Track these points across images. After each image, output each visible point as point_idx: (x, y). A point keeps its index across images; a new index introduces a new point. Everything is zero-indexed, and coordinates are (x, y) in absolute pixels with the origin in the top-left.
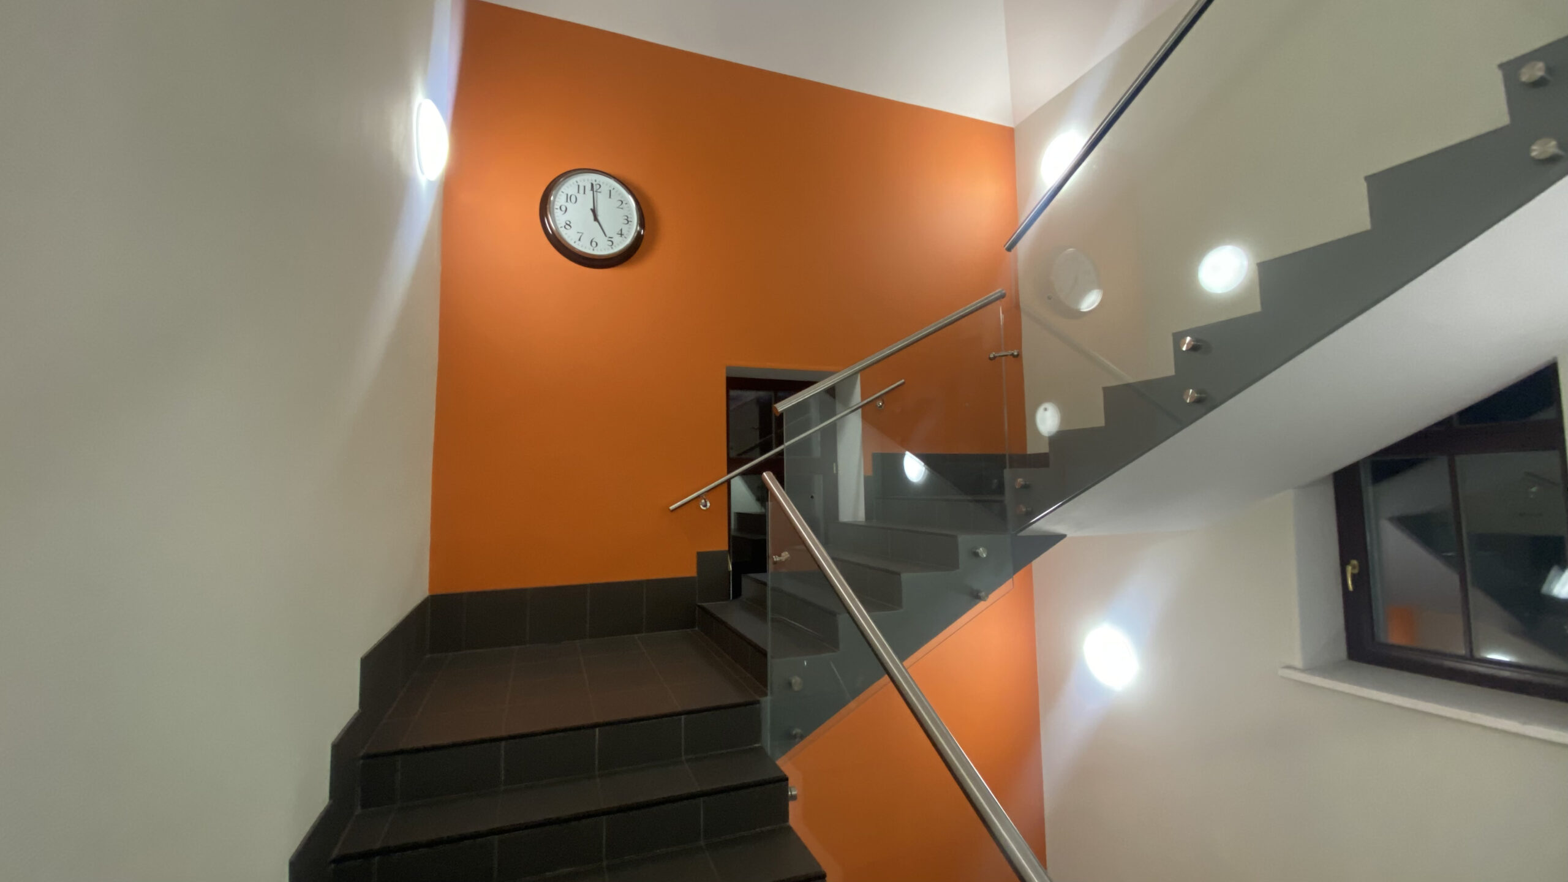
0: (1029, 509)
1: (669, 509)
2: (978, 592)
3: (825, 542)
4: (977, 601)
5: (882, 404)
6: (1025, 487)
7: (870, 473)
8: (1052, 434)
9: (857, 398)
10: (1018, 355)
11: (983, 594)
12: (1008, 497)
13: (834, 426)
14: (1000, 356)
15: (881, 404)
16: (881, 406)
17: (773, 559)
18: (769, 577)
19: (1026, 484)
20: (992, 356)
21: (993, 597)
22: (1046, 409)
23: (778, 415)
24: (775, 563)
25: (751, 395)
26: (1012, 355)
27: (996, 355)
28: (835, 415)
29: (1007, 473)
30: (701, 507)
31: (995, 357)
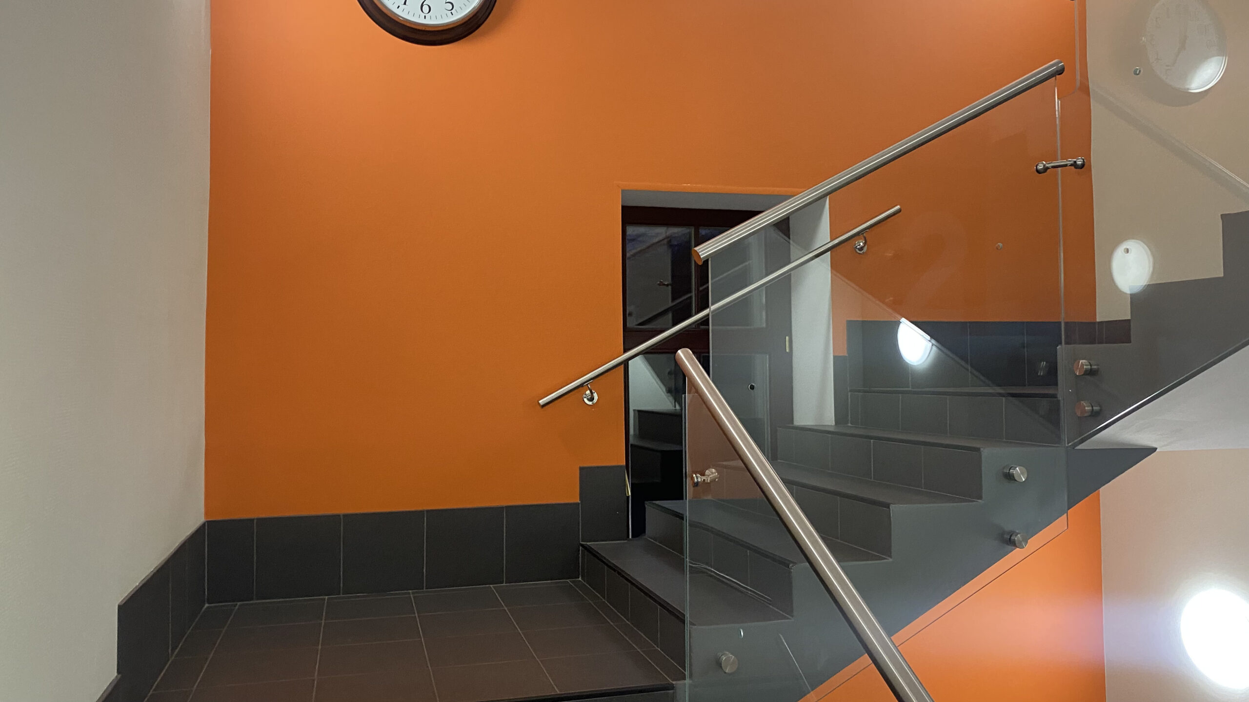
0: (1096, 408)
1: (539, 404)
2: (1012, 534)
3: (773, 457)
4: (1010, 547)
5: (865, 244)
6: (1091, 373)
7: (844, 352)
8: (1135, 291)
9: (823, 236)
10: (1083, 166)
11: (1018, 538)
12: (1064, 390)
13: (786, 280)
14: (1054, 167)
15: (861, 244)
16: (861, 249)
17: (692, 478)
18: (685, 507)
19: (1091, 369)
20: (1040, 167)
21: (1034, 542)
22: (1127, 251)
23: (700, 263)
24: (696, 485)
25: (660, 233)
26: (1074, 165)
27: (1047, 165)
28: (789, 263)
29: (1062, 350)
30: (585, 400)
31: (1046, 169)
